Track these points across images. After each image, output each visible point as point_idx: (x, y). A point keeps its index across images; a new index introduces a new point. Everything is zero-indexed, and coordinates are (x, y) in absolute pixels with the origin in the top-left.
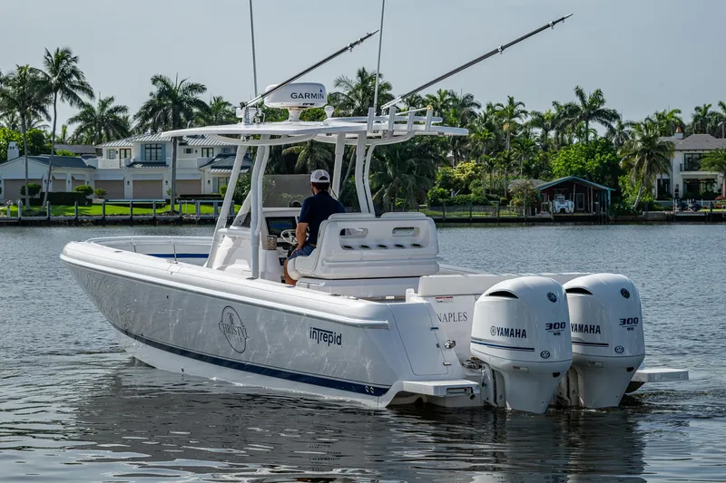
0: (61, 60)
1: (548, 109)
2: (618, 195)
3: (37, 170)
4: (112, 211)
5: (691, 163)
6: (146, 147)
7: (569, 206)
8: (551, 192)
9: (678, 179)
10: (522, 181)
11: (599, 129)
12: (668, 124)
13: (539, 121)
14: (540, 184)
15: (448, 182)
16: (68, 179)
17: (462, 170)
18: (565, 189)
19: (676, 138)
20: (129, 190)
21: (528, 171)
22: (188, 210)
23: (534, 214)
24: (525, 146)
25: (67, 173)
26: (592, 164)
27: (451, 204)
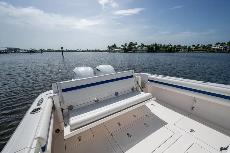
0: (136, 43)
2: (172, 51)
3: (134, 49)
4: (139, 51)
5: (177, 48)
8: (167, 50)
9: (176, 50)
10: (165, 50)
11: (171, 46)
13: (166, 46)
14: (166, 50)
16: (136, 50)
17: (161, 49)
18: (168, 50)
22: (143, 51)
23: (166, 52)
24: (165, 47)
25: (136, 49)
26: (170, 49)
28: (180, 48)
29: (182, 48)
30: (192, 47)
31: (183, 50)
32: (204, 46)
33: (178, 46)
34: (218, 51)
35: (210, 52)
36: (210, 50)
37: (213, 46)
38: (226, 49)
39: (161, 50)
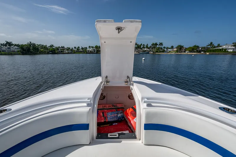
1: (49, 46)
2: (55, 52)
5: (61, 50)
6: (8, 47)
7: (51, 53)
8: (50, 52)
12: (59, 47)
15: (41, 51)
19: (60, 48)
20: (7, 51)
21: (47, 50)
23: (48, 53)
24: (47, 48)
26: (53, 50)
27: (41, 52)
28: (63, 50)
29: (66, 49)
30: (74, 49)
31: (66, 52)
32: (82, 48)
33: (62, 47)
34: (91, 53)
35: (87, 53)
36: (86, 51)
37: (88, 48)
38: (95, 51)
39: (42, 51)
